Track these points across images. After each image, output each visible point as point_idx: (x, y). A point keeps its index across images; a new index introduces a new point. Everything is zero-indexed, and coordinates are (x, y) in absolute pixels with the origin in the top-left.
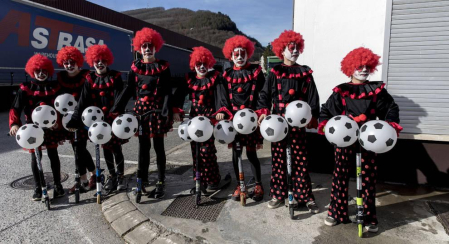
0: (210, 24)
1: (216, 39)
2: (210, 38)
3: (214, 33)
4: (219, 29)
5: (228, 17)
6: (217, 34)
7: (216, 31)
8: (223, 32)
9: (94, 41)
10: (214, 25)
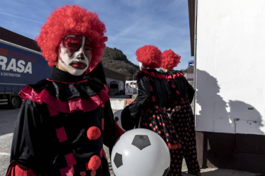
0: (109, 55)
1: (113, 66)
2: (108, 65)
3: (111, 62)
4: (115, 59)
5: (121, 51)
6: (113, 63)
7: (113, 60)
8: (117, 62)
9: (24, 63)
10: (111, 57)
